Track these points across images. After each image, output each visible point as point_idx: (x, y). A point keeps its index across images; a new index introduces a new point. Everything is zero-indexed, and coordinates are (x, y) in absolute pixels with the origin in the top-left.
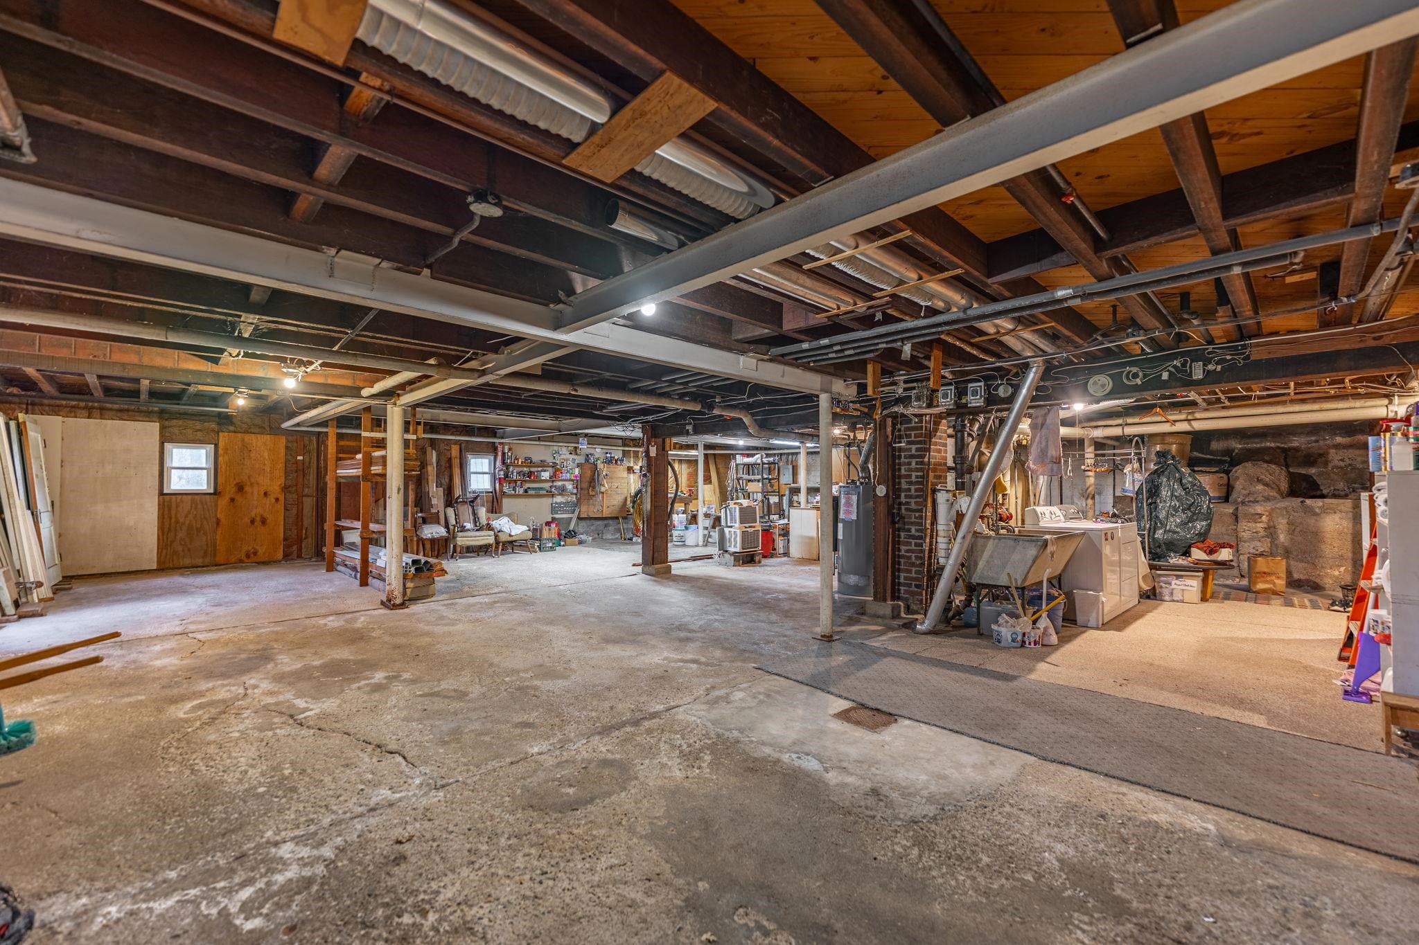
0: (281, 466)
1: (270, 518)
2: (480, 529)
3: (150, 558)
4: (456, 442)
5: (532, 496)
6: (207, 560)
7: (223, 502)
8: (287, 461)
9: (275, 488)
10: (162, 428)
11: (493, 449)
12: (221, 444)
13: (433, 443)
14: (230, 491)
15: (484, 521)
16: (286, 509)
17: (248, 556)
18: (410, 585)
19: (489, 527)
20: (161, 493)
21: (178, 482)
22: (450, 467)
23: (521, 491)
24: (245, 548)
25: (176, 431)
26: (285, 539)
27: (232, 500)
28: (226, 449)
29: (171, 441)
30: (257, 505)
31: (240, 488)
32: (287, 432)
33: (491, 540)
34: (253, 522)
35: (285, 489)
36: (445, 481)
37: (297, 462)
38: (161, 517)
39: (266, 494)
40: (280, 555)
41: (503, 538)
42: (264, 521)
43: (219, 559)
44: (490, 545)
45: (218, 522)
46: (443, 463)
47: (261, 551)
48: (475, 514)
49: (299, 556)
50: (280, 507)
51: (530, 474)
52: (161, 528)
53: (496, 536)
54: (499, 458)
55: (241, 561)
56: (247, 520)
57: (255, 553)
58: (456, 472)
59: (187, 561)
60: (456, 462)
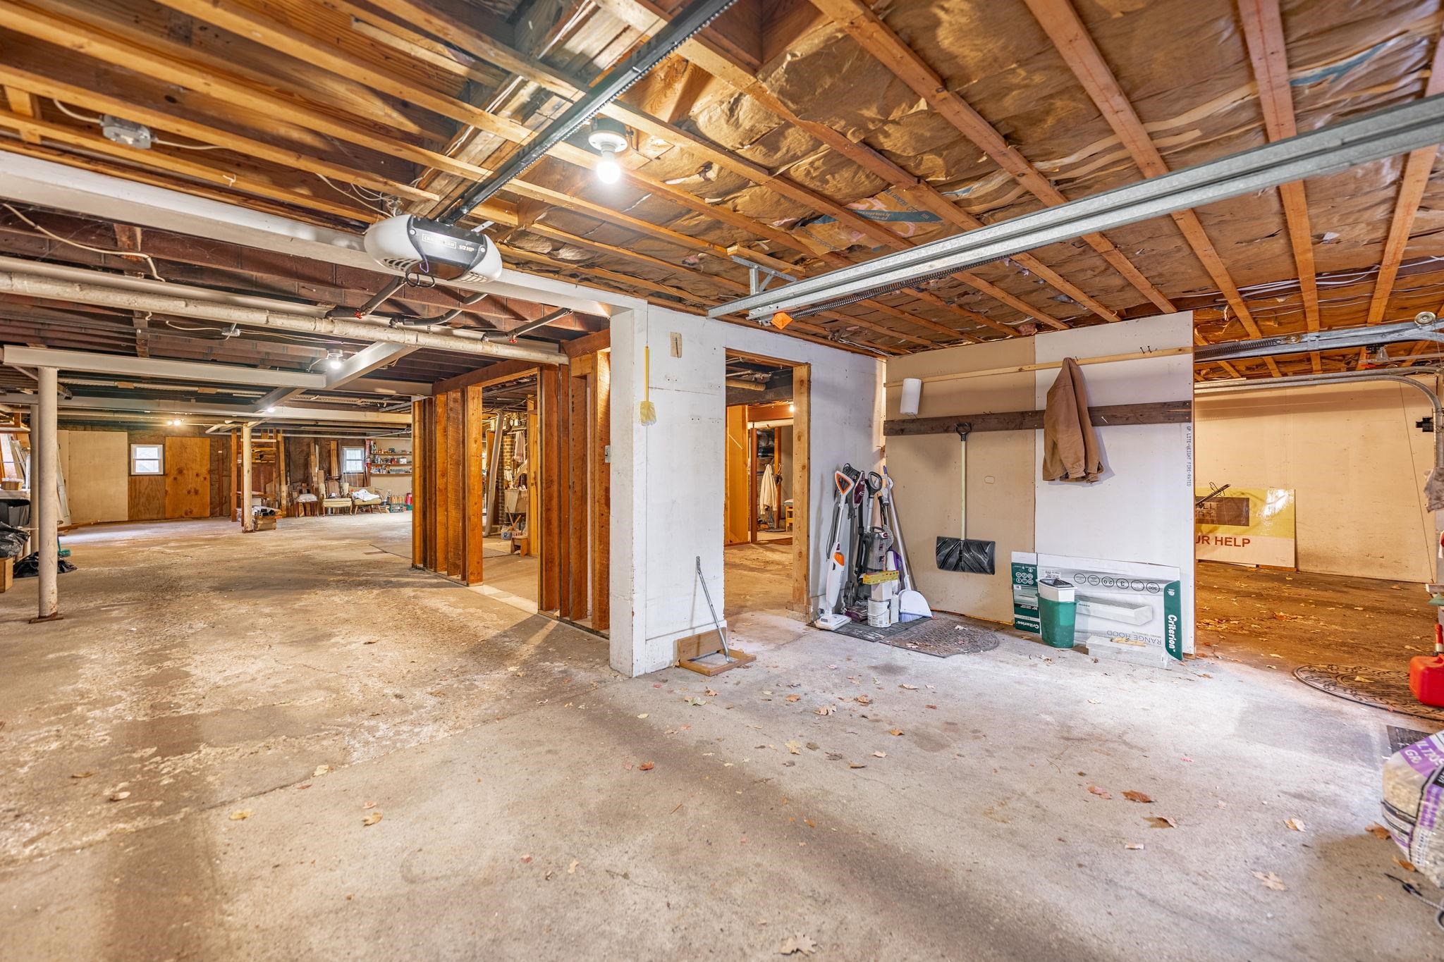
0: (207, 457)
1: (201, 490)
2: (342, 497)
3: (123, 513)
4: (334, 439)
5: (393, 475)
6: (160, 516)
7: (169, 480)
8: (211, 454)
9: (204, 471)
10: (129, 435)
11: (363, 443)
12: (167, 444)
13: (316, 441)
14: (174, 473)
15: (346, 492)
16: (211, 485)
17: (186, 514)
18: (260, 522)
19: (349, 496)
20: (130, 475)
21: (141, 468)
22: (330, 456)
23: (385, 472)
24: (184, 509)
25: (138, 436)
26: (211, 504)
27: (175, 479)
28: (170, 448)
29: (135, 443)
30: (191, 482)
31: (180, 471)
32: (210, 436)
33: (349, 504)
34: (189, 492)
35: (210, 472)
36: (326, 466)
37: (218, 454)
38: (130, 489)
39: (197, 475)
40: (208, 513)
41: (358, 503)
42: (196, 492)
43: (167, 515)
44: (348, 508)
45: (166, 492)
46: (325, 454)
47: (195, 511)
48: (340, 487)
49: (221, 515)
50: (208, 483)
51: (392, 460)
52: (130, 496)
53: (353, 502)
54: (367, 450)
55: (182, 517)
56: (185, 492)
57: (191, 512)
58: (334, 459)
59: (147, 516)
60: (334, 453)
